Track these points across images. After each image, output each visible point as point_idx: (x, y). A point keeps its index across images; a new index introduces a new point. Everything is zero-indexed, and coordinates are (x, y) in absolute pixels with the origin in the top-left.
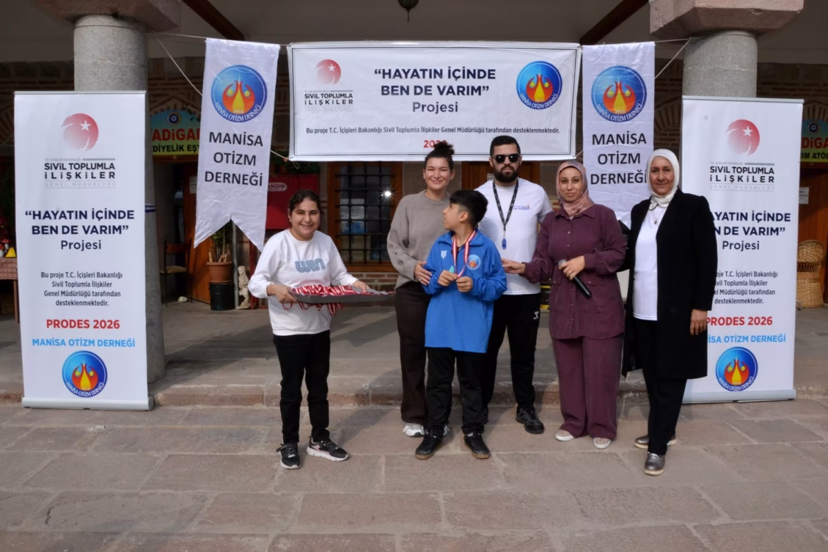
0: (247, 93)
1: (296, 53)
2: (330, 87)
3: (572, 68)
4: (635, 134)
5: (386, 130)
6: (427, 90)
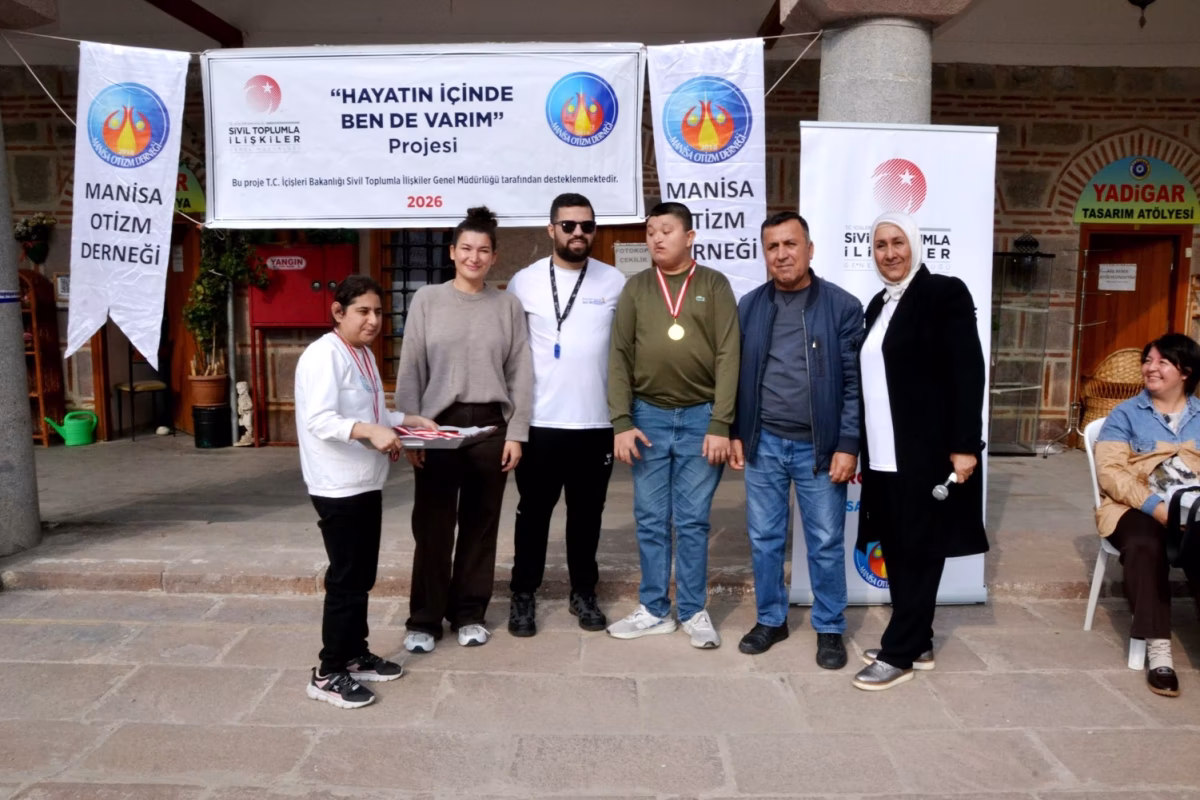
0: (140, 125)
1: (214, 65)
2: (266, 117)
3: (633, 82)
4: (735, 183)
5: (351, 181)
6: (409, 121)
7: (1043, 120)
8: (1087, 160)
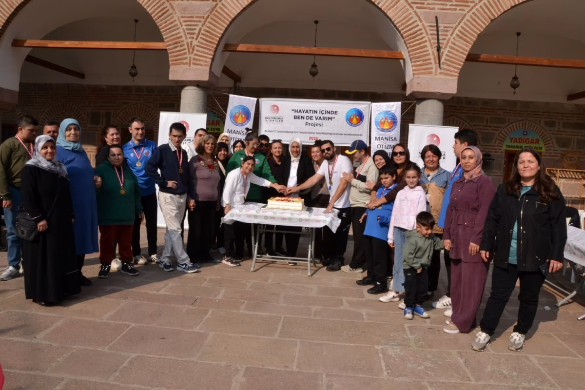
0: (243, 116)
1: (263, 102)
3: (368, 111)
4: (392, 137)
5: (295, 132)
6: (311, 118)
7: (494, 116)
8: (508, 129)
